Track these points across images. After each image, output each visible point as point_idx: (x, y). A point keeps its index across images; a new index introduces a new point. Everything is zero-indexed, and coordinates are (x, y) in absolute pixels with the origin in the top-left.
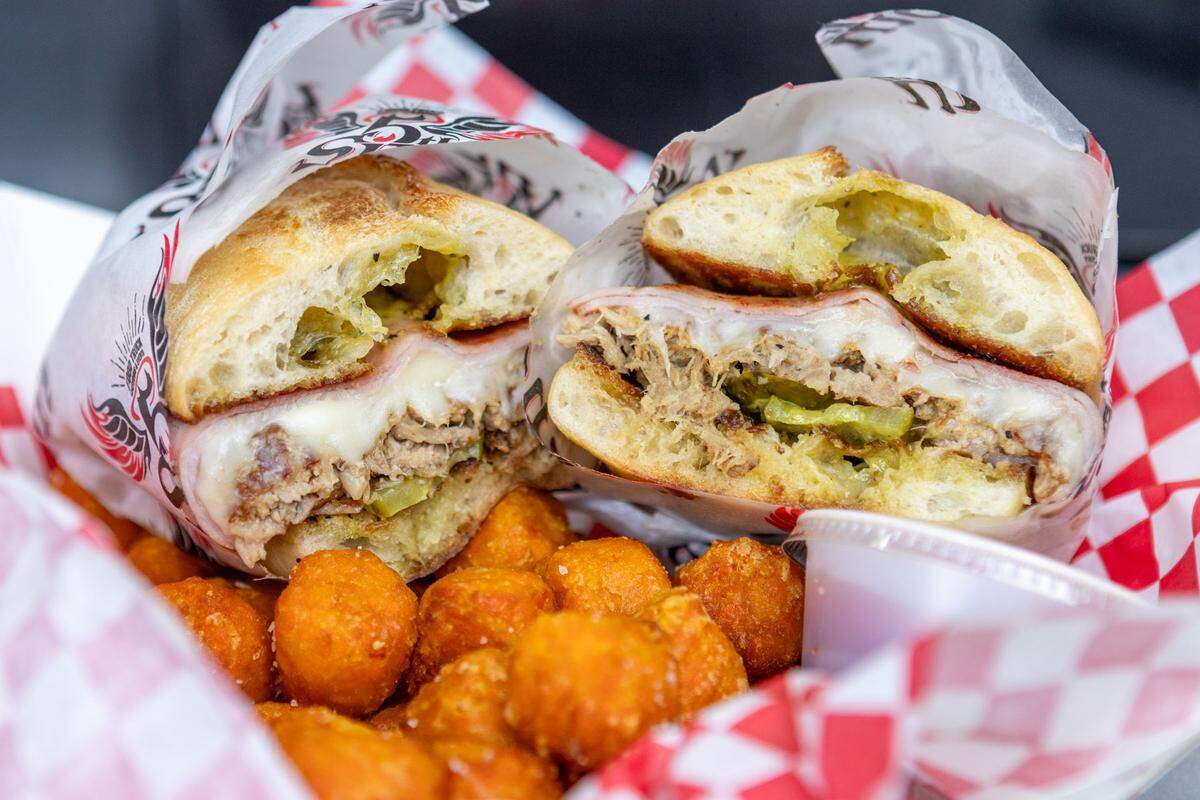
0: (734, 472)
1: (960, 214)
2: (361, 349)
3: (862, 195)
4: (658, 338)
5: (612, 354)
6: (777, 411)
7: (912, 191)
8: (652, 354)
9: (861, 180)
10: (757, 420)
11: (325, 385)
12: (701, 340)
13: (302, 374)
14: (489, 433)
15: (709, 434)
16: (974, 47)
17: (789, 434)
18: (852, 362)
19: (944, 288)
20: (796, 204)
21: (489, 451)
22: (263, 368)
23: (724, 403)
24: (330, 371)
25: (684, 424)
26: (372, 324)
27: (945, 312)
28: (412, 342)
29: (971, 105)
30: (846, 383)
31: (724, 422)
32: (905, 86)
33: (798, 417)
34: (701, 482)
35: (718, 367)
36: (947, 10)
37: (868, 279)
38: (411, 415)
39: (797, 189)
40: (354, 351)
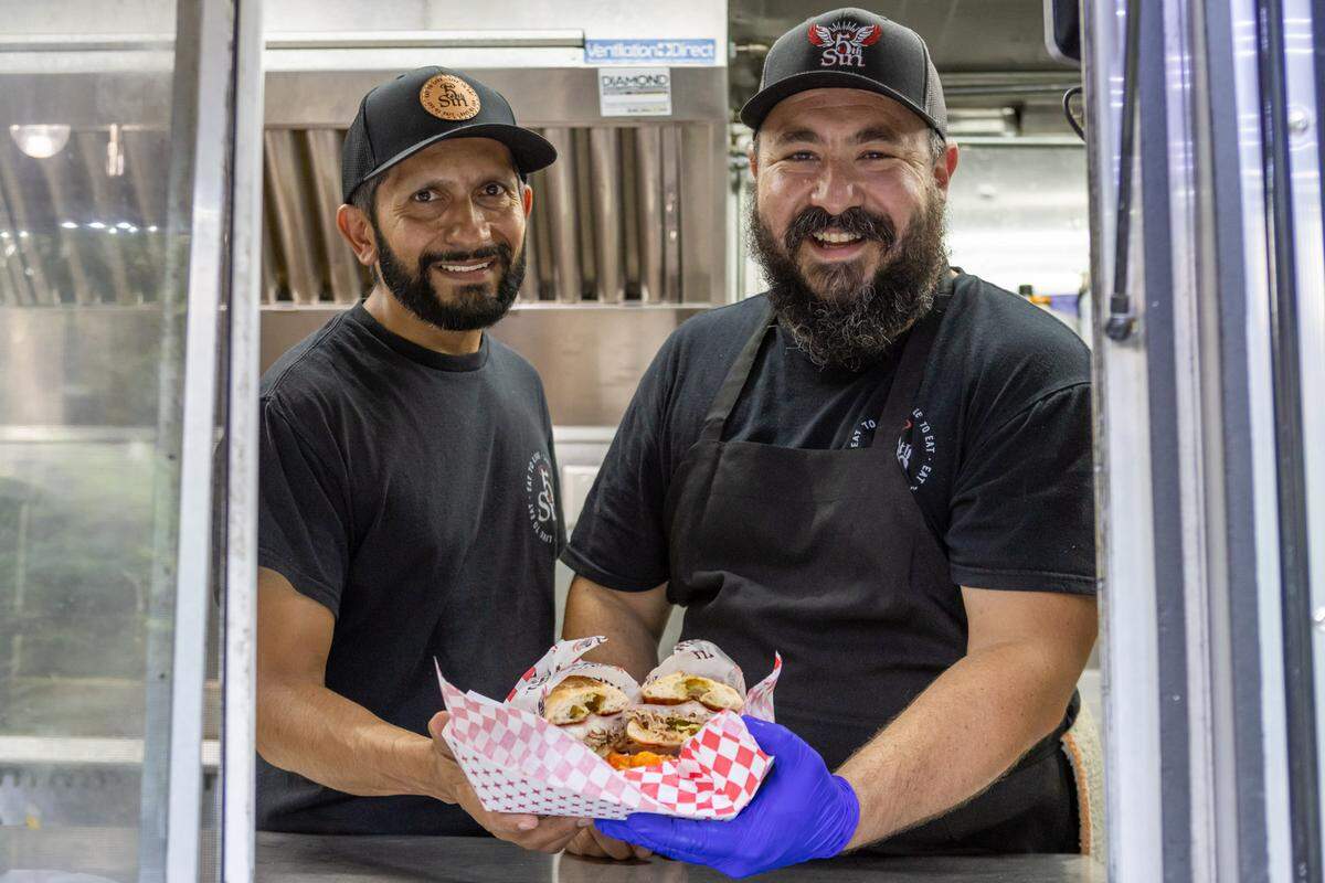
0: (672, 739)
1: (711, 682)
2: (583, 715)
3: (691, 681)
4: (650, 715)
5: (639, 719)
6: (678, 727)
7: (700, 678)
8: (649, 717)
9: (689, 677)
10: (675, 729)
11: (575, 723)
12: (659, 714)
13: (572, 720)
14: (609, 737)
15: (664, 732)
16: (708, 648)
17: (681, 732)
18: (693, 715)
19: (710, 698)
20: (676, 685)
21: (609, 742)
22: (564, 718)
23: (666, 726)
24: (576, 720)
25: (659, 732)
26: (586, 710)
27: (711, 702)
28: (593, 715)
29: (711, 656)
30: (692, 719)
31: (667, 730)
32: (695, 653)
33: (683, 728)
34: (666, 743)
35: (664, 719)
36: (702, 639)
37: (694, 698)
38: (593, 732)
39: (676, 681)
40: (582, 716)
